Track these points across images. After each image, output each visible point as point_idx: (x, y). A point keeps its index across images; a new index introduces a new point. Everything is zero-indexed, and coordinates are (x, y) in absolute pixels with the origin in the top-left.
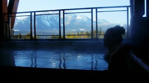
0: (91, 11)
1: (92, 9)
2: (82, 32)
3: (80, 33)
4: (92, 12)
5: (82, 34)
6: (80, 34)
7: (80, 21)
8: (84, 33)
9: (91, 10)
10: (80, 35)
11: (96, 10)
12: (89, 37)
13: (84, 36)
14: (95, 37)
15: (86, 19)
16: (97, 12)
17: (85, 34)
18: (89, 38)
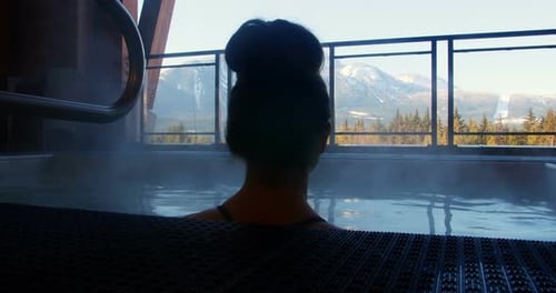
0: (430, 49)
1: (434, 40)
2: (361, 123)
3: (351, 128)
4: (434, 52)
5: (360, 130)
6: (352, 131)
7: (354, 83)
8: (368, 128)
9: (430, 43)
10: (353, 134)
11: (451, 45)
12: (386, 140)
13: (367, 136)
14: (442, 140)
15: (373, 77)
16: (451, 51)
17: (373, 130)
18: (385, 145)
